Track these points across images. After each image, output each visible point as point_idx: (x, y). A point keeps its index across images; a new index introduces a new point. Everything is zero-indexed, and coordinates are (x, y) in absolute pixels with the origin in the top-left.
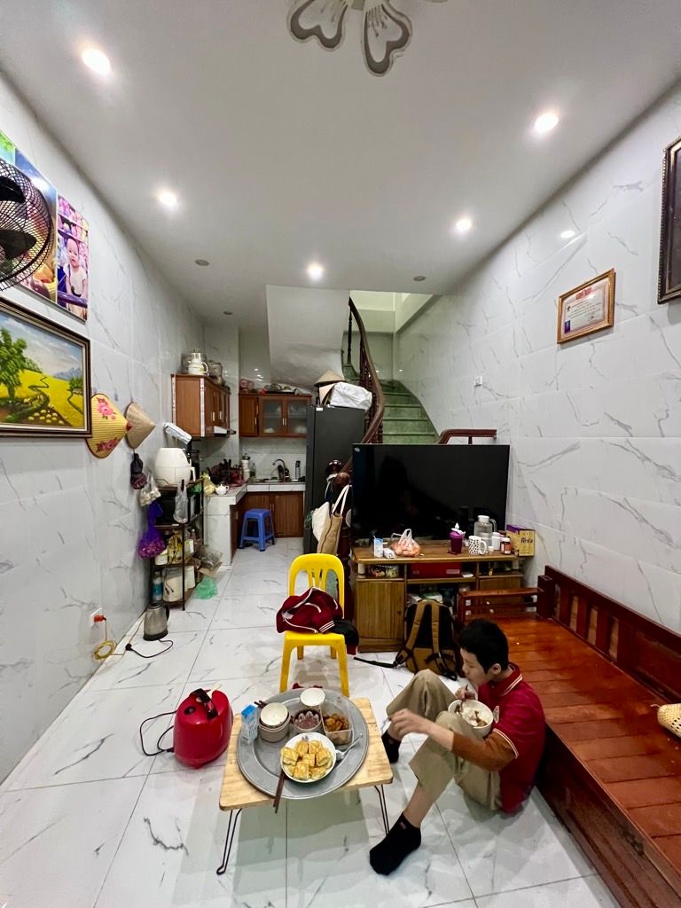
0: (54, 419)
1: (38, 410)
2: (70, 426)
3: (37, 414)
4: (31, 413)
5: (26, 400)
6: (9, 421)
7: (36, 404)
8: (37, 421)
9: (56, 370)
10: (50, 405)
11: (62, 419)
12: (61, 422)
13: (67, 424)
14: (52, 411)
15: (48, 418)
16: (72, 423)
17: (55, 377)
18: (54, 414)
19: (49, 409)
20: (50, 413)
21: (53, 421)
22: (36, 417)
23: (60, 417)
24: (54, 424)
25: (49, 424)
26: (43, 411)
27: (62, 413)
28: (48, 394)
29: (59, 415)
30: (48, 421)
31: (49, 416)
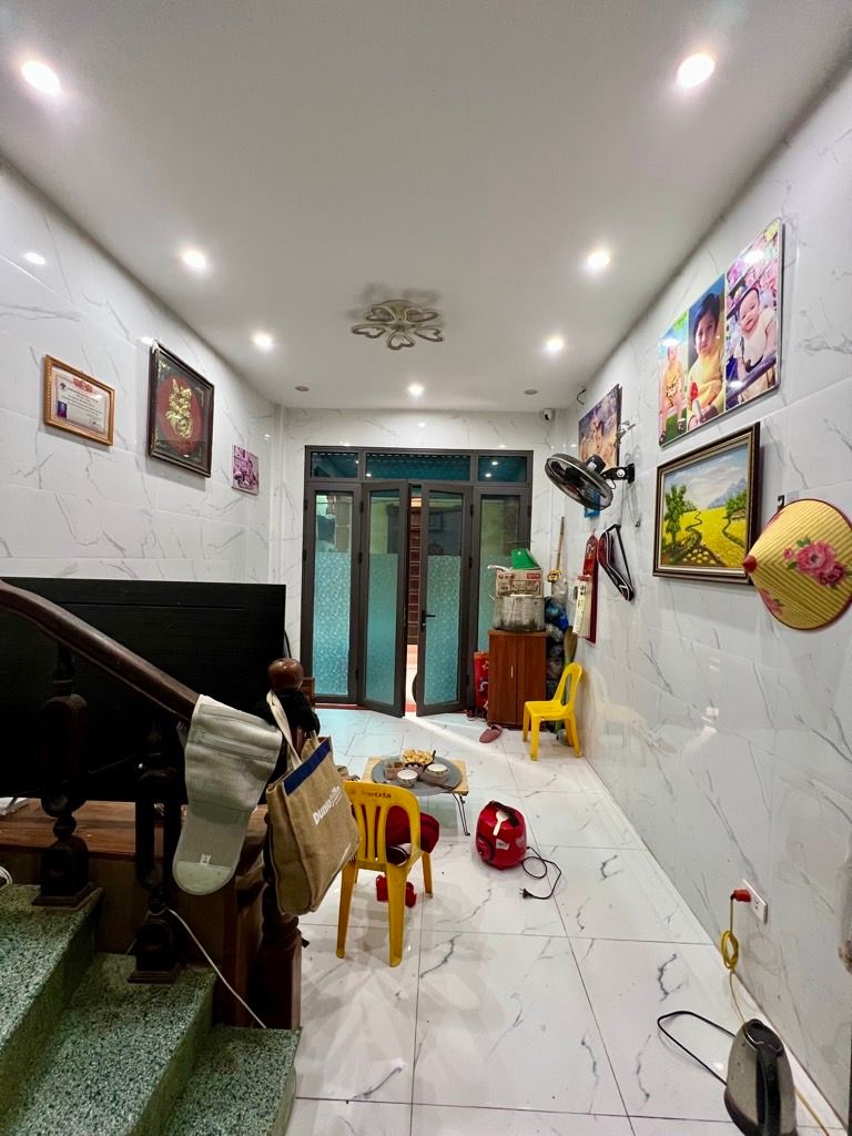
0: (705, 558)
1: (690, 551)
2: (723, 565)
3: (689, 555)
4: (685, 555)
5: (683, 543)
6: (672, 564)
7: (690, 544)
8: (690, 563)
9: (712, 498)
10: (702, 543)
11: (714, 558)
12: (712, 562)
13: (720, 564)
14: (704, 549)
15: (700, 559)
16: (725, 561)
17: (709, 508)
18: (706, 553)
19: (701, 547)
20: (702, 553)
21: (704, 562)
22: (689, 559)
23: (712, 556)
24: (706, 564)
25: (699, 565)
26: (695, 551)
27: (714, 550)
28: (700, 531)
29: (710, 552)
30: (700, 561)
31: (700, 555)
